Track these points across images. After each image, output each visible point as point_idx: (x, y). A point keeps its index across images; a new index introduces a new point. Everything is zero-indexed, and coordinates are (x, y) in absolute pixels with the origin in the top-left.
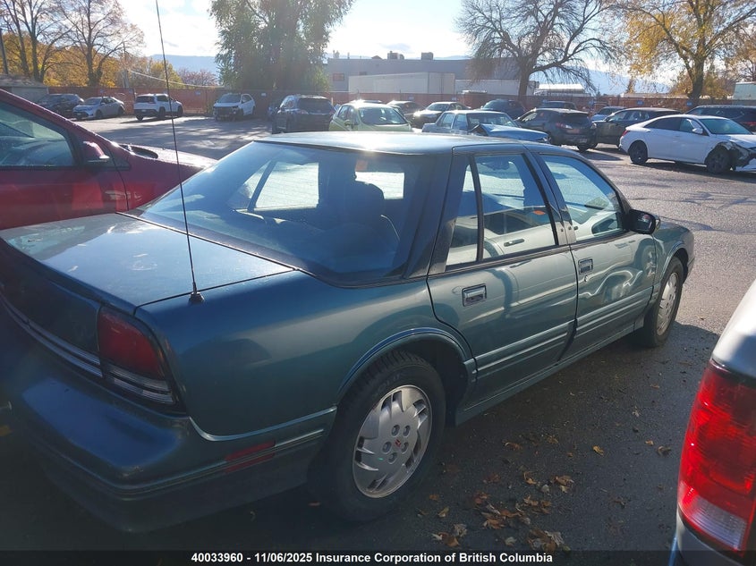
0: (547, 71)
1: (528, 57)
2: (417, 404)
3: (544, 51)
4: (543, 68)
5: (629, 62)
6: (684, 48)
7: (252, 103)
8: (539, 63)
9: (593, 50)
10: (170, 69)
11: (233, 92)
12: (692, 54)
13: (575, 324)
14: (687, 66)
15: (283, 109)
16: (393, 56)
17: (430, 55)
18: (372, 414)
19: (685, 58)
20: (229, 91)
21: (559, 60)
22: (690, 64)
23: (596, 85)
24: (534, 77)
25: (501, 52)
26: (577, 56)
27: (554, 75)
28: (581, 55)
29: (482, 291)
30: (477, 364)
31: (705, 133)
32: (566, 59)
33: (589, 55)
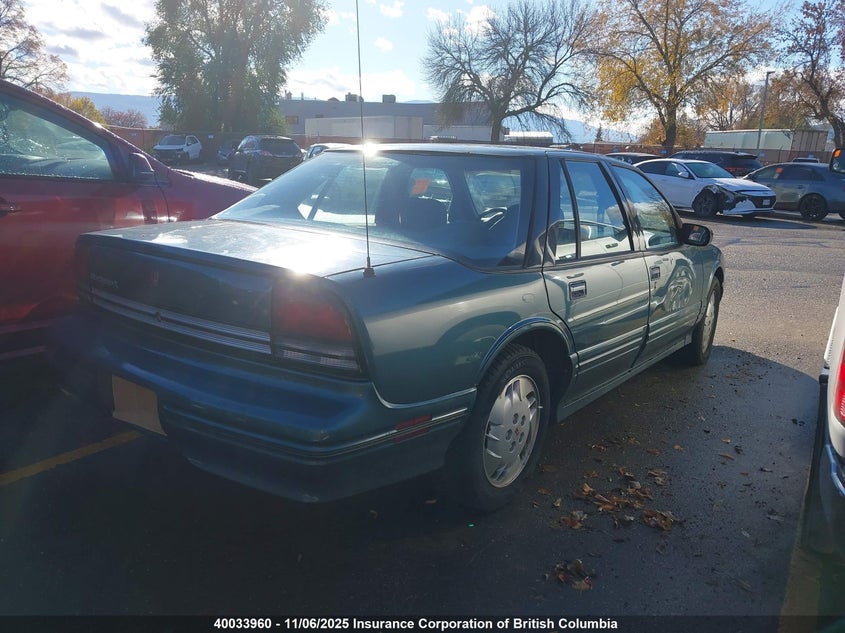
0: (520, 116)
1: (500, 100)
2: (529, 396)
3: (516, 95)
4: (515, 113)
5: (601, 109)
6: (656, 96)
7: (198, 146)
8: (511, 108)
9: (566, 95)
10: (92, 107)
11: (174, 133)
12: (664, 101)
13: (648, 330)
14: (660, 113)
15: (241, 151)
16: (351, 98)
17: (392, 98)
18: (498, 400)
19: (657, 105)
20: (170, 132)
21: (532, 104)
22: (663, 112)
23: (570, 131)
24: (506, 122)
25: (471, 95)
26: (550, 101)
27: (527, 121)
28: (554, 100)
29: (583, 287)
30: (580, 359)
31: (691, 177)
32: (539, 103)
33: (562, 101)
